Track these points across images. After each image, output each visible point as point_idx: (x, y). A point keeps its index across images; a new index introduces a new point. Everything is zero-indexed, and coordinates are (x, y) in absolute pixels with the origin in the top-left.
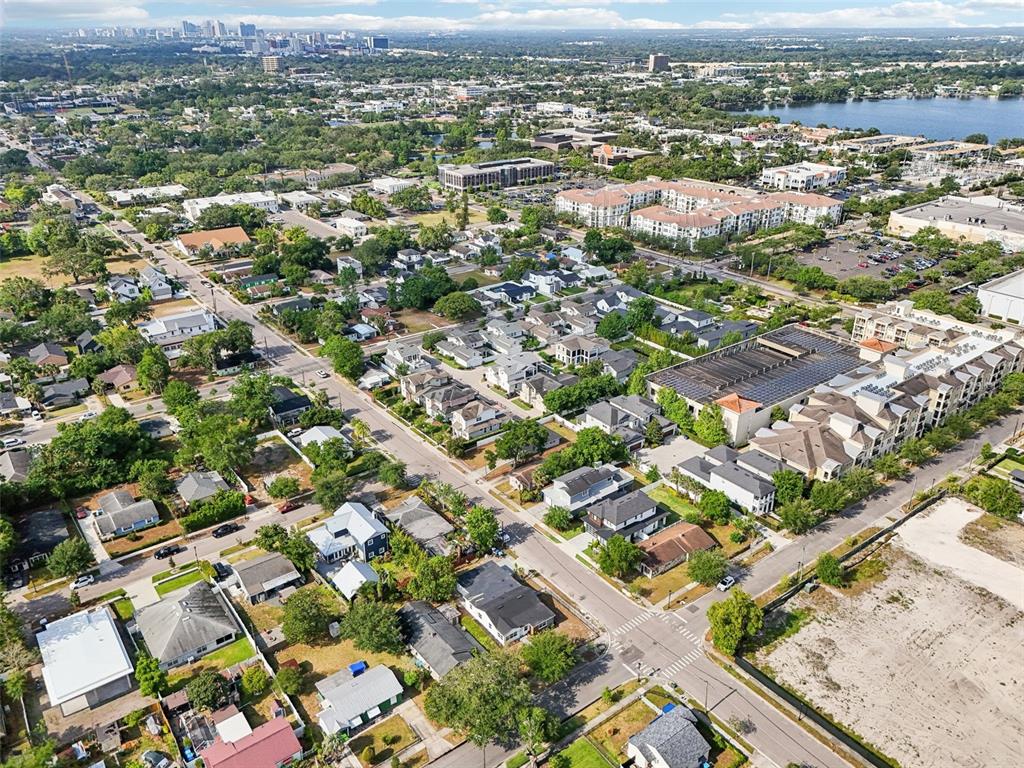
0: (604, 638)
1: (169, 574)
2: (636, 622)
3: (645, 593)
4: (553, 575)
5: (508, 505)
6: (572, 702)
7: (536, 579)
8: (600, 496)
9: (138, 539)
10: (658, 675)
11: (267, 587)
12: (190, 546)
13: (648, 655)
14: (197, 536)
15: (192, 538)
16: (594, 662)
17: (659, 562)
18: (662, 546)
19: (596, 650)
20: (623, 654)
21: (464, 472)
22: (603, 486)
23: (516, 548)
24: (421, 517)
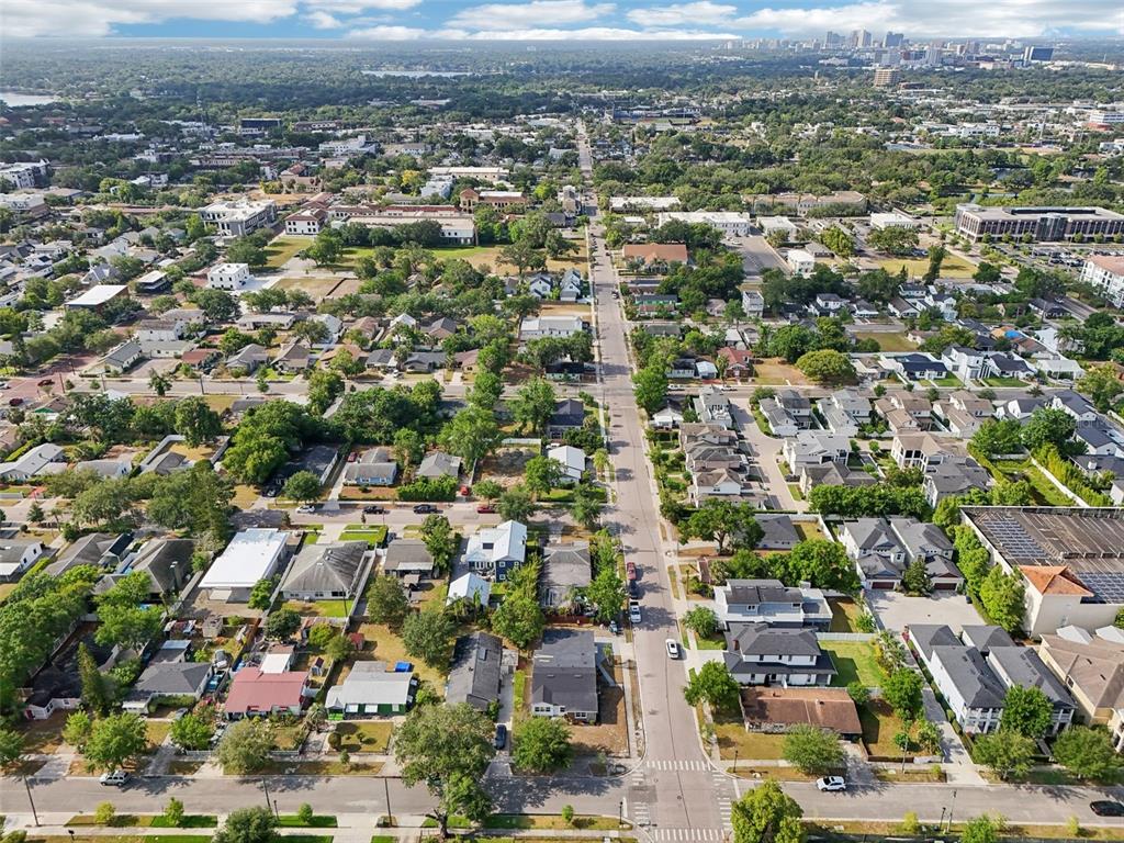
0: (634, 763)
1: (359, 527)
2: (682, 765)
3: (724, 742)
4: (647, 676)
5: (674, 587)
6: (537, 801)
7: (626, 672)
8: (771, 619)
9: (365, 491)
10: (648, 831)
11: (402, 567)
12: (393, 511)
13: (659, 804)
14: (405, 506)
15: (400, 506)
16: (597, 779)
17: (764, 717)
18: (783, 702)
19: (613, 769)
20: (635, 788)
21: (665, 538)
22: (783, 611)
23: (640, 634)
24: (572, 562)
